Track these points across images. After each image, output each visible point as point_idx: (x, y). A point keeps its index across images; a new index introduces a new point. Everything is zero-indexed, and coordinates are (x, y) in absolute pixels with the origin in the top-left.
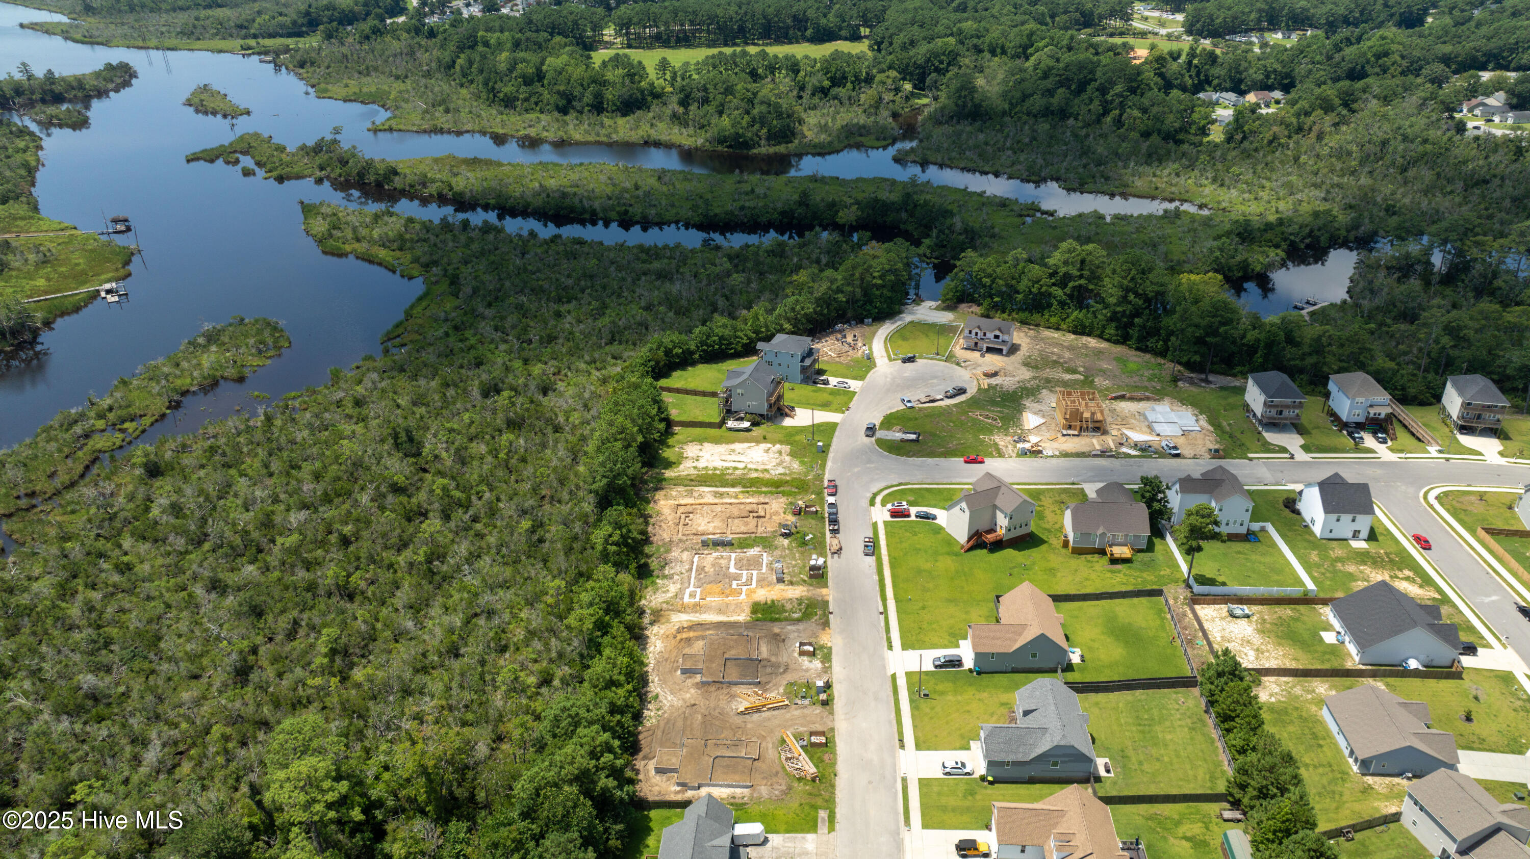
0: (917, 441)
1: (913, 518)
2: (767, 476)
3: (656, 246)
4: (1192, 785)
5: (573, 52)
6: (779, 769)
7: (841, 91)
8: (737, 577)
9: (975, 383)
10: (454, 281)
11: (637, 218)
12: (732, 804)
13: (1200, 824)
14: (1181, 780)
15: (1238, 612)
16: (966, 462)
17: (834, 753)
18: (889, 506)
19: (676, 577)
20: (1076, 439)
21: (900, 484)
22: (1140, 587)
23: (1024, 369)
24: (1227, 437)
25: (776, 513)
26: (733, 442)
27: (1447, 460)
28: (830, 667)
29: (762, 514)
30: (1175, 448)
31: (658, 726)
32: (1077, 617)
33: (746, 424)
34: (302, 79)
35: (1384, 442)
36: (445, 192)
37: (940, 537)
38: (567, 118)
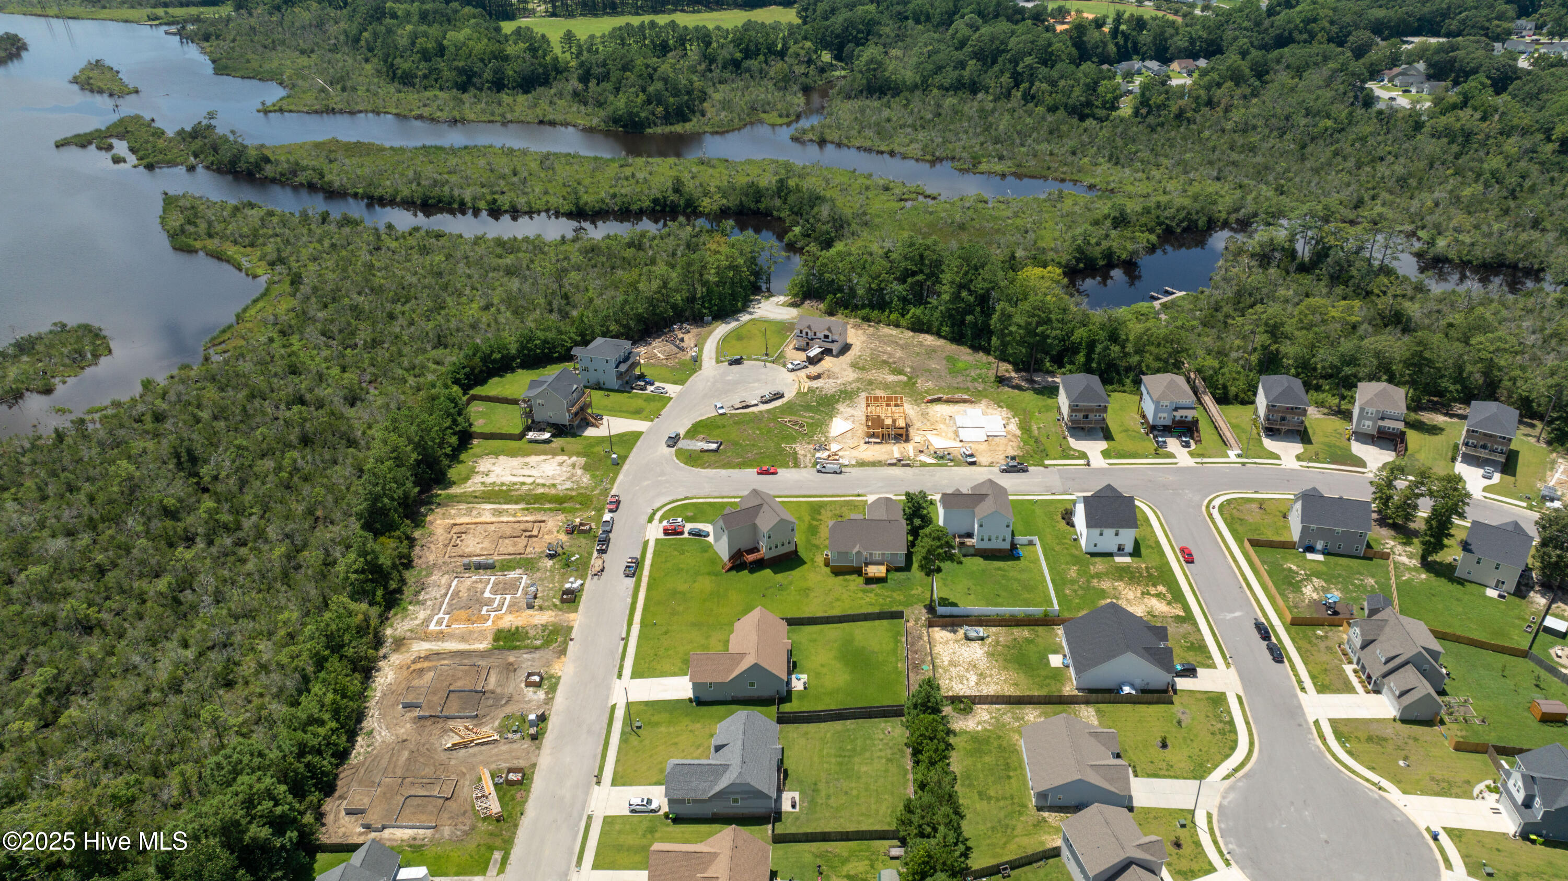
0: (716, 451)
1: (686, 535)
2: (553, 491)
3: (515, 239)
4: (871, 821)
5: (477, 24)
6: (469, 808)
7: (753, 64)
8: (489, 602)
9: (797, 386)
10: (296, 280)
11: (506, 207)
12: (410, 846)
13: (867, 862)
14: (862, 814)
15: (973, 634)
16: (759, 473)
17: (528, 791)
18: (665, 523)
19: (429, 603)
20: (878, 447)
21: (686, 498)
22: (887, 609)
23: (850, 370)
24: (1032, 442)
25: (550, 532)
26: (529, 455)
27: (1244, 464)
28: (553, 698)
29: (535, 533)
30: (972, 455)
31: (363, 763)
32: (815, 640)
33: (547, 435)
34: (205, 53)
35: (1187, 445)
36: (315, 180)
37: (706, 555)
38: (466, 97)
